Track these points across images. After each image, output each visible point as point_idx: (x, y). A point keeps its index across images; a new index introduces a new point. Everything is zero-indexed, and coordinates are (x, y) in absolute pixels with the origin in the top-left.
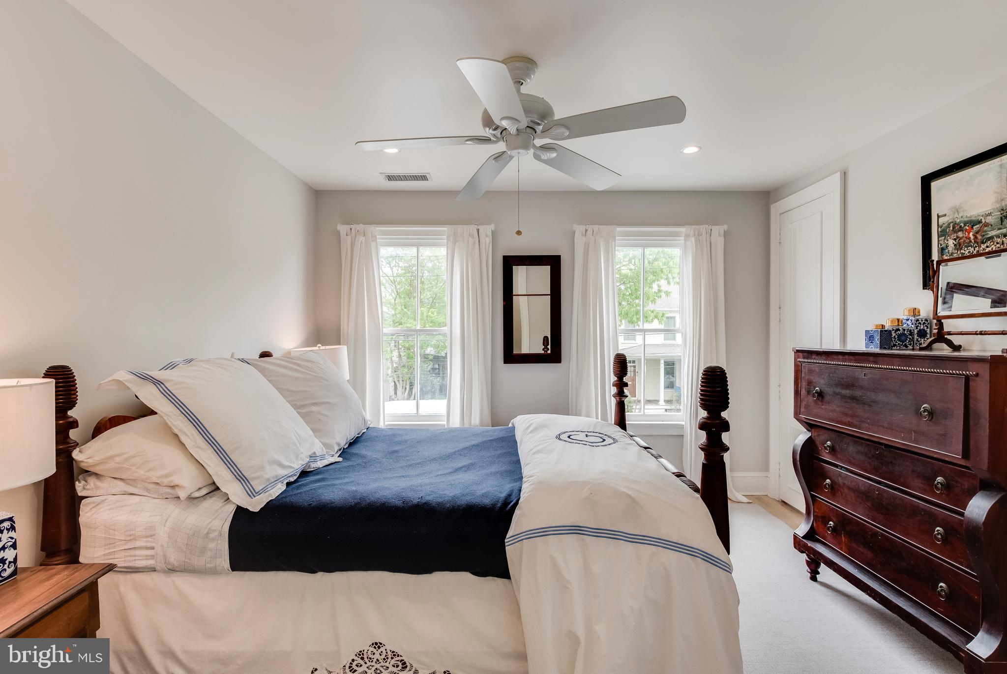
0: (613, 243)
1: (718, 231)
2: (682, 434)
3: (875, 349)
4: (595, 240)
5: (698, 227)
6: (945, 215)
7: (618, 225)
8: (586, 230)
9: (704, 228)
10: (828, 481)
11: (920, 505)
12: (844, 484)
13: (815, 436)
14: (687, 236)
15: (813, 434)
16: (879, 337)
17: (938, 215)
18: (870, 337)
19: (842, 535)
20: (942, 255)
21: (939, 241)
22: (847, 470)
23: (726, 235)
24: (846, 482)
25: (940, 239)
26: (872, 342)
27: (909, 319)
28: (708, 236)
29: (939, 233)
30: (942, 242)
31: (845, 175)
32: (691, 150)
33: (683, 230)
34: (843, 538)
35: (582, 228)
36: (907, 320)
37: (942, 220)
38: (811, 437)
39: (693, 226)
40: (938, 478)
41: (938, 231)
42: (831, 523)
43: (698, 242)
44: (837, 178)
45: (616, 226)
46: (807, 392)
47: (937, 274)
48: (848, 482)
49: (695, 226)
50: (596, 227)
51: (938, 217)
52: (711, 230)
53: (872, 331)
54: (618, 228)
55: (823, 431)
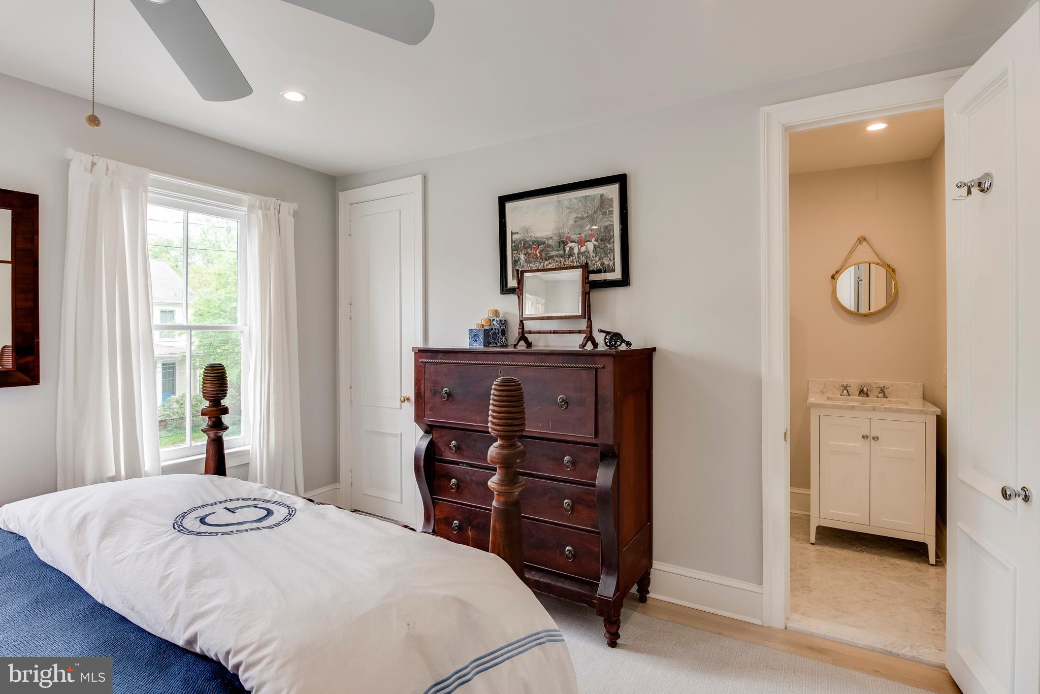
0: (144, 194)
1: (288, 208)
2: (248, 462)
3: (479, 346)
4: (112, 184)
5: (265, 198)
6: (517, 233)
7: (152, 169)
8: (93, 164)
9: (272, 201)
10: (453, 481)
11: (550, 484)
12: (472, 480)
13: (436, 438)
14: (251, 208)
15: (435, 436)
16: (483, 336)
17: (512, 231)
18: (473, 335)
19: (469, 531)
20: (516, 266)
21: (512, 254)
22: (471, 465)
23: (295, 214)
24: (474, 478)
25: (513, 252)
26: (476, 341)
27: (494, 320)
28: (276, 212)
29: (513, 247)
30: (515, 255)
31: (425, 178)
32: (294, 96)
33: (245, 198)
34: (470, 533)
35: (87, 159)
36: (493, 320)
37: (515, 237)
38: (431, 439)
39: (259, 196)
40: (565, 458)
41: (512, 245)
42: (455, 522)
43: (266, 218)
44: (419, 179)
45: (149, 170)
46: (433, 393)
47: (522, 281)
48: (477, 477)
49: (261, 197)
50: (112, 164)
51: (512, 233)
52: (280, 205)
53: (476, 330)
54: (152, 173)
55: (447, 431)
